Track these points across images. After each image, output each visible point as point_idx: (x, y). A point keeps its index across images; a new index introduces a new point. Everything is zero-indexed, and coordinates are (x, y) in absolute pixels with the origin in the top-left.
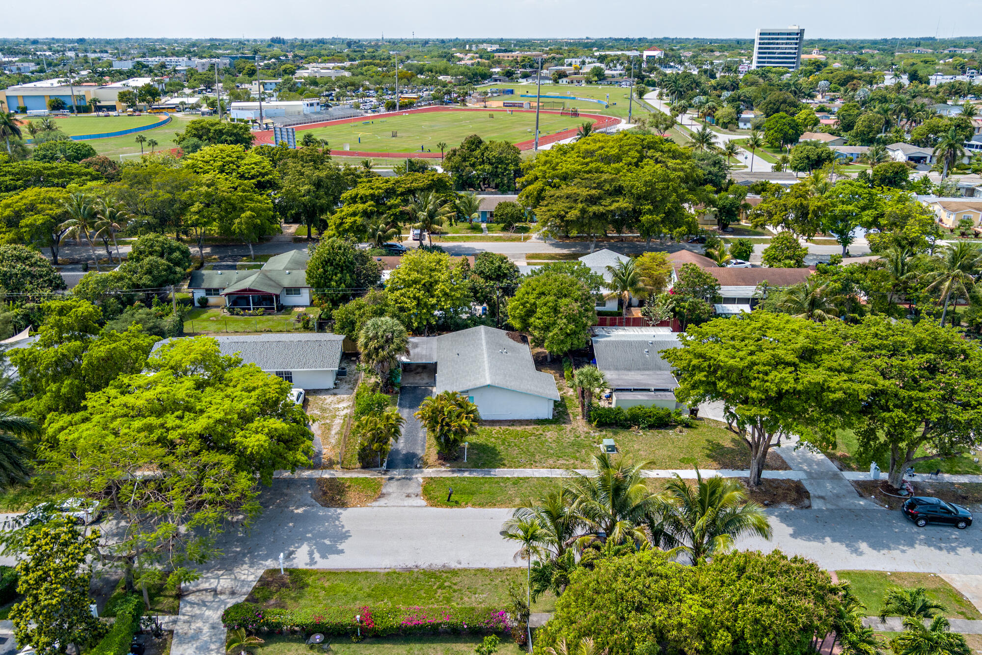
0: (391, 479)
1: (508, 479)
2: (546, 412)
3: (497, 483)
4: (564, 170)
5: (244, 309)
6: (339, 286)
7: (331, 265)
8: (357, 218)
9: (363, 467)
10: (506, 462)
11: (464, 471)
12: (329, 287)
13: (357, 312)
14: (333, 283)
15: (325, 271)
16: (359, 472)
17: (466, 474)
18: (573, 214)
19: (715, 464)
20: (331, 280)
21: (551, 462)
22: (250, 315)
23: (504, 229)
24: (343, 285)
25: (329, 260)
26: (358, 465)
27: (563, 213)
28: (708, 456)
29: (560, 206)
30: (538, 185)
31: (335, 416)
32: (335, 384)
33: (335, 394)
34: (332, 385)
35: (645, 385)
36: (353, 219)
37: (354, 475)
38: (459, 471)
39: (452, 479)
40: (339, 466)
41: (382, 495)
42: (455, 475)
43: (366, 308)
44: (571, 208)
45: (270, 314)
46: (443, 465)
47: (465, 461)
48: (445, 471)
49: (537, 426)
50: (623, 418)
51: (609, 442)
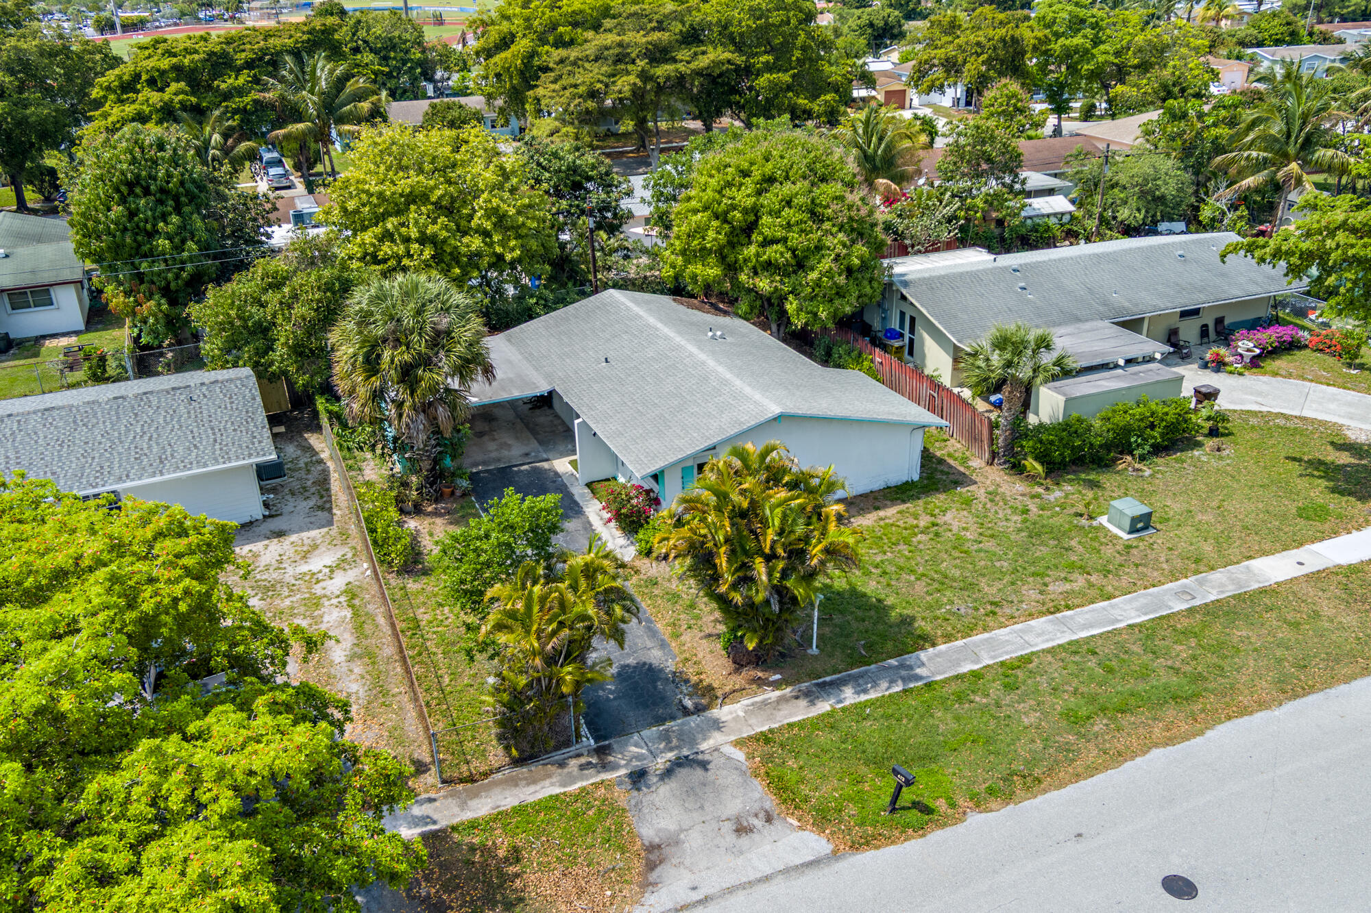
0: (638, 777)
1: (976, 675)
2: (907, 468)
3: (960, 698)
6: (179, 248)
7: (147, 192)
9: (517, 762)
10: (922, 625)
11: (837, 685)
12: (151, 254)
13: (273, 298)
14: (162, 243)
15: (132, 214)
16: (514, 782)
17: (849, 696)
20: (155, 233)
21: (1034, 595)
24: (190, 244)
25: (138, 177)
26: (496, 754)
28: (1336, 492)
31: (315, 602)
32: (266, 505)
33: (280, 534)
34: (255, 509)
35: (1095, 355)
37: (508, 799)
38: (826, 688)
39: (828, 722)
40: (431, 778)
41: (657, 857)
42: (824, 707)
43: (297, 280)
44: (614, 75)
46: (760, 683)
47: (814, 650)
48: (781, 700)
49: (902, 507)
50: (1098, 441)
51: (1131, 507)
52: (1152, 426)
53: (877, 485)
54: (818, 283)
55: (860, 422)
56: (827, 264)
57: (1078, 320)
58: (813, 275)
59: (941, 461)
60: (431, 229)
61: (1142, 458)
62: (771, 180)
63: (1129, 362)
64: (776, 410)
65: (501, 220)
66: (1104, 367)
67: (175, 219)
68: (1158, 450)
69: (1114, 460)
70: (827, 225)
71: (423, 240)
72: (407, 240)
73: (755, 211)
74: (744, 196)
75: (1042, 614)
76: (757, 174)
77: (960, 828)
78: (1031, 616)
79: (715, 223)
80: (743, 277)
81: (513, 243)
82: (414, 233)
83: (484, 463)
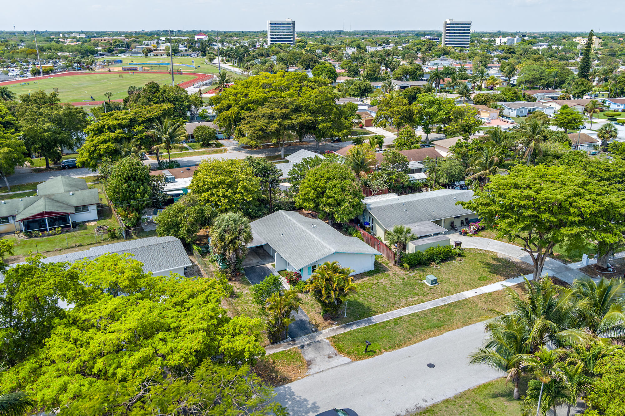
0: (303, 346)
1: (388, 322)
2: (370, 266)
3: (383, 327)
4: (255, 97)
5: (42, 231)
8: (109, 144)
9: (272, 343)
10: (375, 310)
11: (352, 324)
15: (129, 186)
16: (272, 348)
17: (355, 327)
18: (273, 127)
19: (499, 276)
20: (136, 192)
21: (404, 301)
22: (49, 235)
23: (203, 146)
24: (147, 195)
26: (268, 342)
27: (264, 127)
28: (490, 272)
29: (260, 123)
30: (234, 110)
35: (425, 232)
36: (105, 146)
37: (272, 351)
38: (349, 325)
39: (350, 333)
41: (309, 363)
42: (348, 330)
44: (269, 123)
45: (67, 232)
46: (332, 324)
47: (346, 316)
48: (337, 328)
49: (369, 278)
50: (425, 258)
51: (431, 277)
52: (440, 254)
53: (362, 271)
54: (344, 210)
55: (357, 254)
56: (346, 204)
57: (422, 220)
58: (343, 208)
59: (380, 264)
60: (226, 193)
61: (438, 263)
62: (330, 179)
63: (435, 235)
64: (334, 251)
65: (246, 190)
66: (428, 236)
67: (142, 187)
68: (442, 261)
69: (430, 264)
70: (346, 193)
71: (224, 196)
72: (218, 196)
73: (325, 187)
74: (321, 183)
75: (406, 306)
76: (325, 177)
77: (382, 355)
78: (403, 307)
79: (313, 191)
80: (321, 207)
81: (250, 196)
82: (221, 195)
83: (246, 265)
